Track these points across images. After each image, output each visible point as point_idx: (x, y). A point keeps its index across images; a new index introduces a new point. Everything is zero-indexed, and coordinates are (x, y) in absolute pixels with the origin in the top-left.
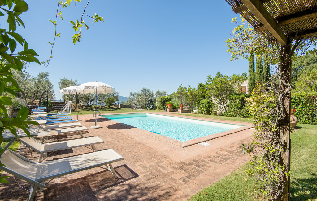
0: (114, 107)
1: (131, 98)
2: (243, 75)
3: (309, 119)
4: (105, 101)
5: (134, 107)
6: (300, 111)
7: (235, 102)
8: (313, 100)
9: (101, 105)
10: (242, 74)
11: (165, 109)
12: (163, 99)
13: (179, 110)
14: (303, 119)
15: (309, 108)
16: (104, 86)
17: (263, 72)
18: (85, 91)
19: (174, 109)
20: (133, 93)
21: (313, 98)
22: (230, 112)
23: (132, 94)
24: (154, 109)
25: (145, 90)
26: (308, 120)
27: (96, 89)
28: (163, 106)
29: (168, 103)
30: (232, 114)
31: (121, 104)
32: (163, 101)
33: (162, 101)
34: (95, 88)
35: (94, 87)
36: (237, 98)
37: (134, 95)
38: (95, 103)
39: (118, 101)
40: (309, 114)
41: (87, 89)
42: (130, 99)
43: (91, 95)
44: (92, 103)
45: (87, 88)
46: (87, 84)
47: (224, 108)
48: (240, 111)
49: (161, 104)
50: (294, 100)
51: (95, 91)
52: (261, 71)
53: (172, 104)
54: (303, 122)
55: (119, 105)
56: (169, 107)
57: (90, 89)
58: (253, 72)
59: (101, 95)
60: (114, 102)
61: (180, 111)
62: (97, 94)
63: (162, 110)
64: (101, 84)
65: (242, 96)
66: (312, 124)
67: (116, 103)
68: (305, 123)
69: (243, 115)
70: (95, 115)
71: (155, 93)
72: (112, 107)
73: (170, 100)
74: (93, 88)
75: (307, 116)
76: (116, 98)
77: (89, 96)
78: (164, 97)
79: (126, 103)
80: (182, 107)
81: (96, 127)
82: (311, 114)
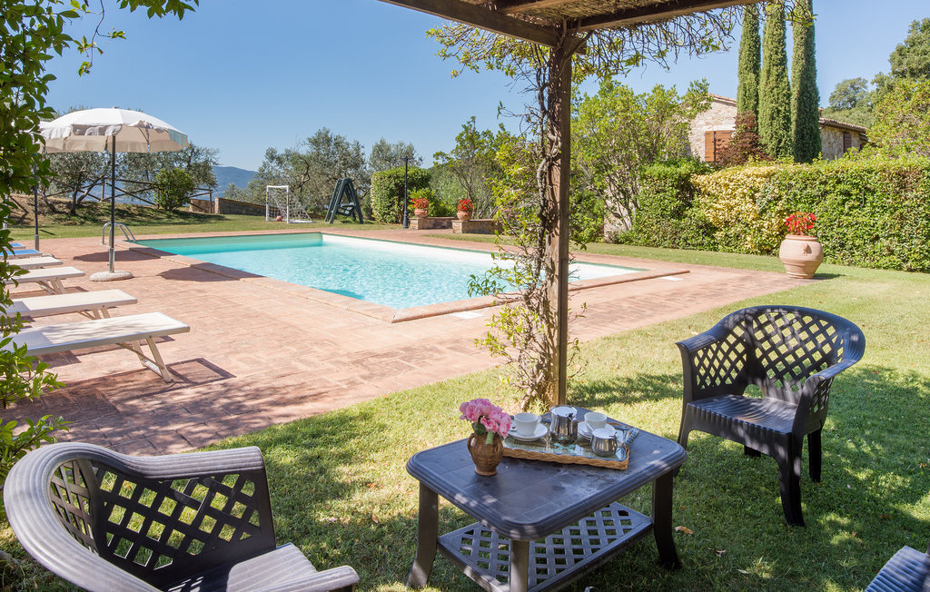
0: (191, 210)
1: (270, 173)
2: (696, 88)
3: (892, 252)
4: (152, 187)
5: (275, 212)
6: (866, 226)
7: (658, 192)
8: (903, 186)
9: (137, 201)
10: (692, 85)
11: (402, 219)
12: (398, 177)
13: (454, 224)
14: (874, 252)
15: (892, 213)
16: (145, 124)
17: (785, 79)
18: (72, 143)
19: (438, 219)
20: (280, 152)
21: (904, 177)
22: (641, 230)
23: (272, 158)
24: (358, 219)
25: (329, 141)
26: (890, 255)
27: (114, 137)
28: (395, 207)
29: (416, 194)
30: (648, 238)
31: (220, 199)
32: (396, 184)
33: (392, 186)
34: (109, 133)
35: (106, 127)
36: (665, 177)
37: (280, 161)
38: (108, 196)
39: (213, 184)
40: (890, 236)
41: (82, 133)
42: (264, 177)
43: (89, 158)
44: (97, 191)
45: (79, 130)
46: (81, 118)
47: (625, 212)
48: (677, 226)
49: (390, 196)
50: (847, 187)
51: (110, 141)
52: (781, 76)
53: (431, 198)
54: (873, 264)
55: (212, 204)
56: (417, 211)
57: (90, 134)
58: (753, 76)
59: (135, 160)
60: (192, 189)
61: (458, 225)
62: (118, 154)
63: (392, 222)
64: (134, 117)
65: (684, 169)
66: (901, 269)
67: (202, 195)
68: (879, 267)
69: (685, 240)
70: (107, 240)
71: (367, 154)
72: (181, 209)
73: (423, 181)
74: (102, 131)
75: (886, 243)
76: (204, 172)
77: (81, 164)
78: (402, 171)
79: (246, 195)
80: (468, 210)
81: (112, 275)
82: (898, 236)
